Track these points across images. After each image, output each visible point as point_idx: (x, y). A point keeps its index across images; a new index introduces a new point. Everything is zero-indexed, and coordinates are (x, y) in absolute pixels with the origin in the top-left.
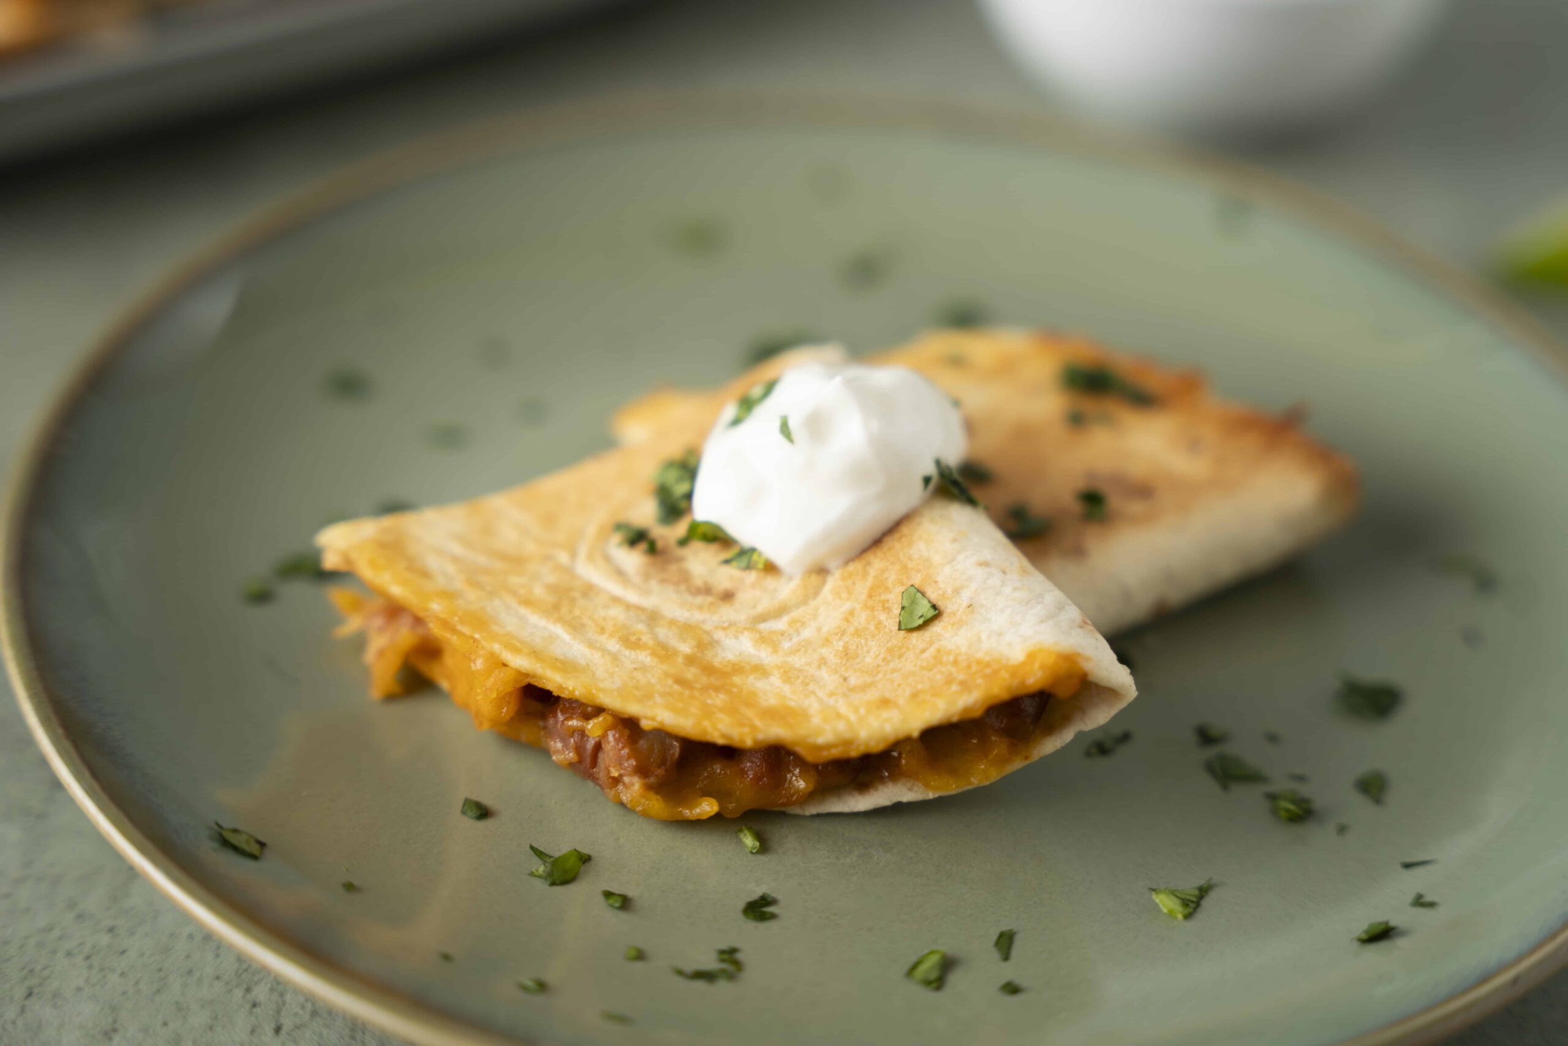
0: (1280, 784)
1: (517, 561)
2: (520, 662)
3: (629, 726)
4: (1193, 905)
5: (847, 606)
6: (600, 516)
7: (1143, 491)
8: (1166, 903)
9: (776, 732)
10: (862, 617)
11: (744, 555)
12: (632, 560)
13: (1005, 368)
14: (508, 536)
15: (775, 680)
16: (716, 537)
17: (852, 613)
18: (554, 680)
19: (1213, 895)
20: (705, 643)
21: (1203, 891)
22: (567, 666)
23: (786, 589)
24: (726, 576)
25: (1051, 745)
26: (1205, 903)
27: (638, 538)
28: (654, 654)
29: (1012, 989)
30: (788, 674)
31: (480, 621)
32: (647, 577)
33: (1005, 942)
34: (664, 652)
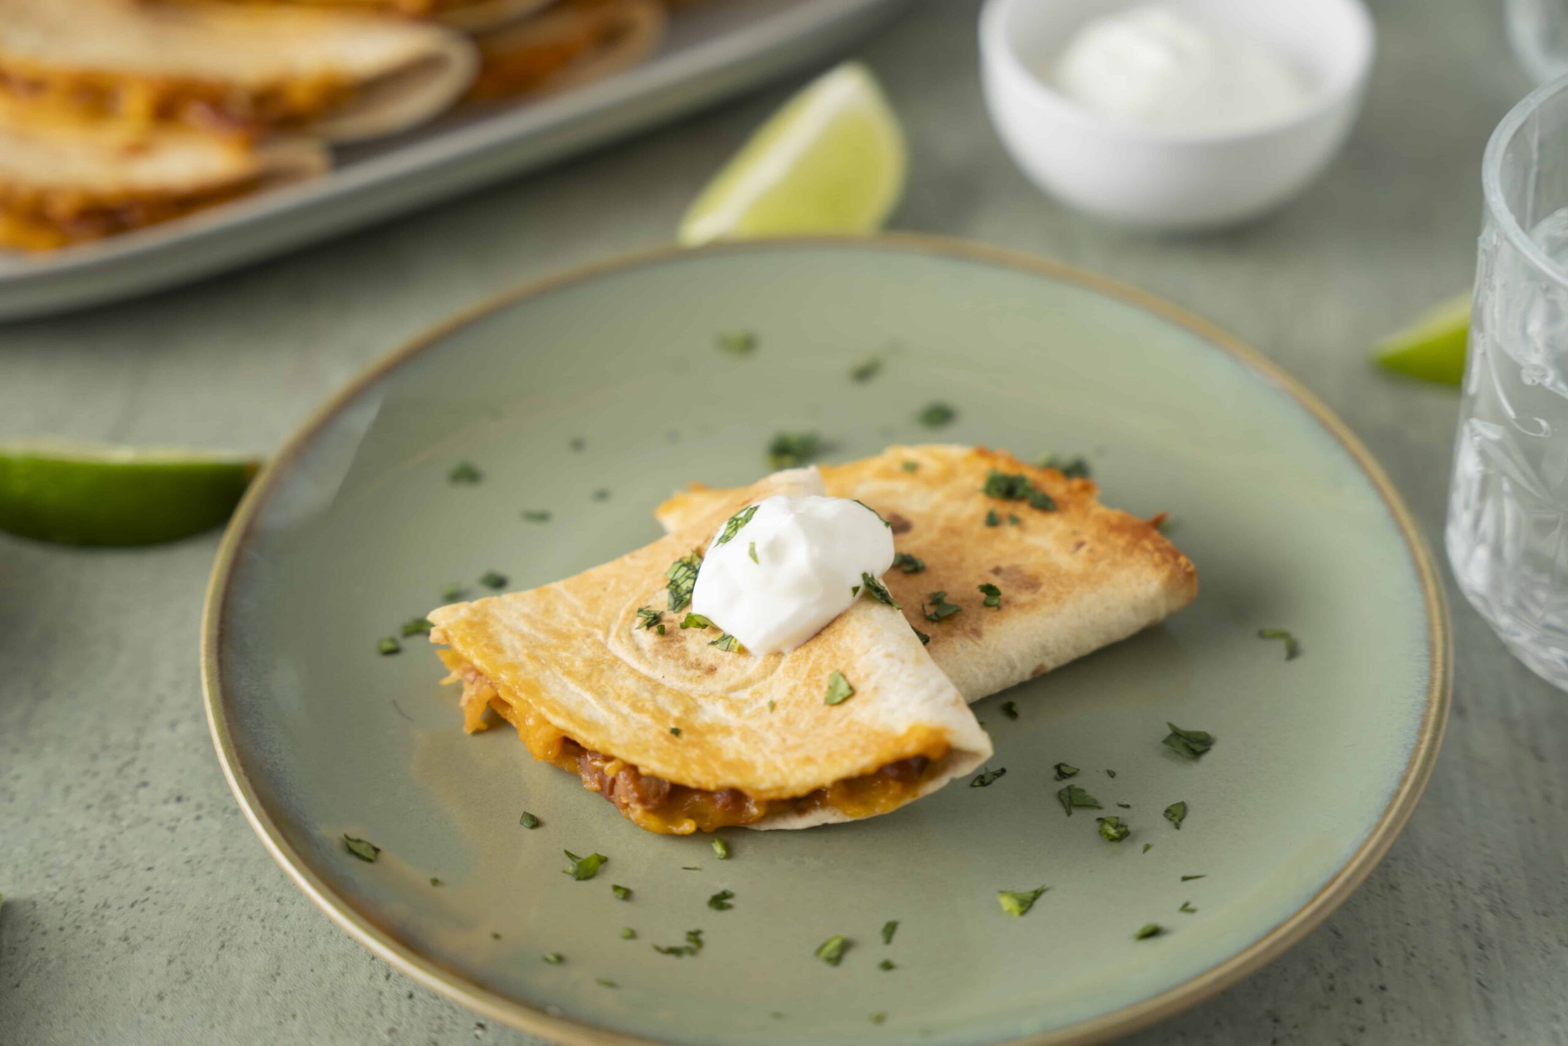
0: (1110, 811)
1: (566, 637)
2: (559, 722)
3: (632, 770)
4: (1027, 904)
5: (791, 684)
6: (631, 602)
7: (1032, 583)
8: (1008, 904)
9: (732, 779)
10: (803, 691)
11: (725, 639)
12: (647, 638)
13: (948, 474)
14: (563, 616)
15: (736, 739)
16: (704, 624)
17: (795, 688)
18: (582, 736)
19: (1044, 898)
20: (691, 707)
21: (1037, 894)
22: (591, 725)
23: (753, 666)
24: (712, 655)
25: (931, 787)
26: (1038, 903)
27: (654, 621)
28: (653, 717)
29: (887, 966)
30: (746, 734)
31: (534, 689)
32: (656, 652)
33: (890, 930)
34: (660, 714)
